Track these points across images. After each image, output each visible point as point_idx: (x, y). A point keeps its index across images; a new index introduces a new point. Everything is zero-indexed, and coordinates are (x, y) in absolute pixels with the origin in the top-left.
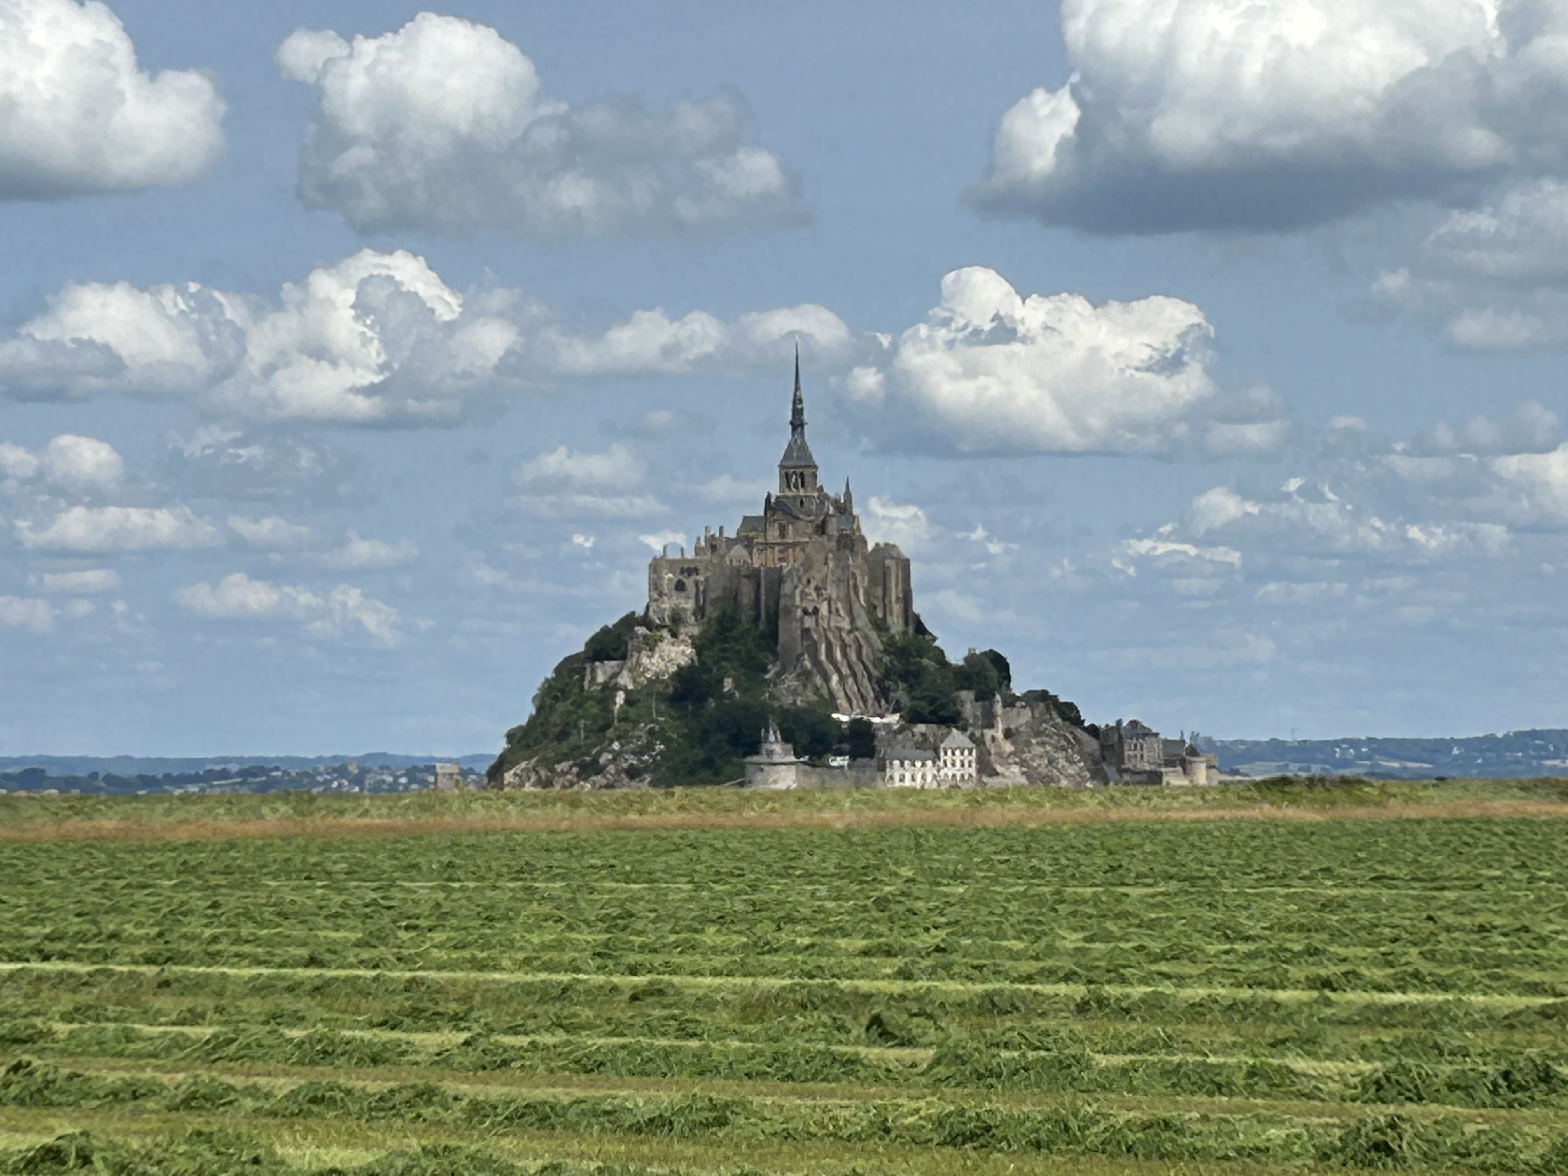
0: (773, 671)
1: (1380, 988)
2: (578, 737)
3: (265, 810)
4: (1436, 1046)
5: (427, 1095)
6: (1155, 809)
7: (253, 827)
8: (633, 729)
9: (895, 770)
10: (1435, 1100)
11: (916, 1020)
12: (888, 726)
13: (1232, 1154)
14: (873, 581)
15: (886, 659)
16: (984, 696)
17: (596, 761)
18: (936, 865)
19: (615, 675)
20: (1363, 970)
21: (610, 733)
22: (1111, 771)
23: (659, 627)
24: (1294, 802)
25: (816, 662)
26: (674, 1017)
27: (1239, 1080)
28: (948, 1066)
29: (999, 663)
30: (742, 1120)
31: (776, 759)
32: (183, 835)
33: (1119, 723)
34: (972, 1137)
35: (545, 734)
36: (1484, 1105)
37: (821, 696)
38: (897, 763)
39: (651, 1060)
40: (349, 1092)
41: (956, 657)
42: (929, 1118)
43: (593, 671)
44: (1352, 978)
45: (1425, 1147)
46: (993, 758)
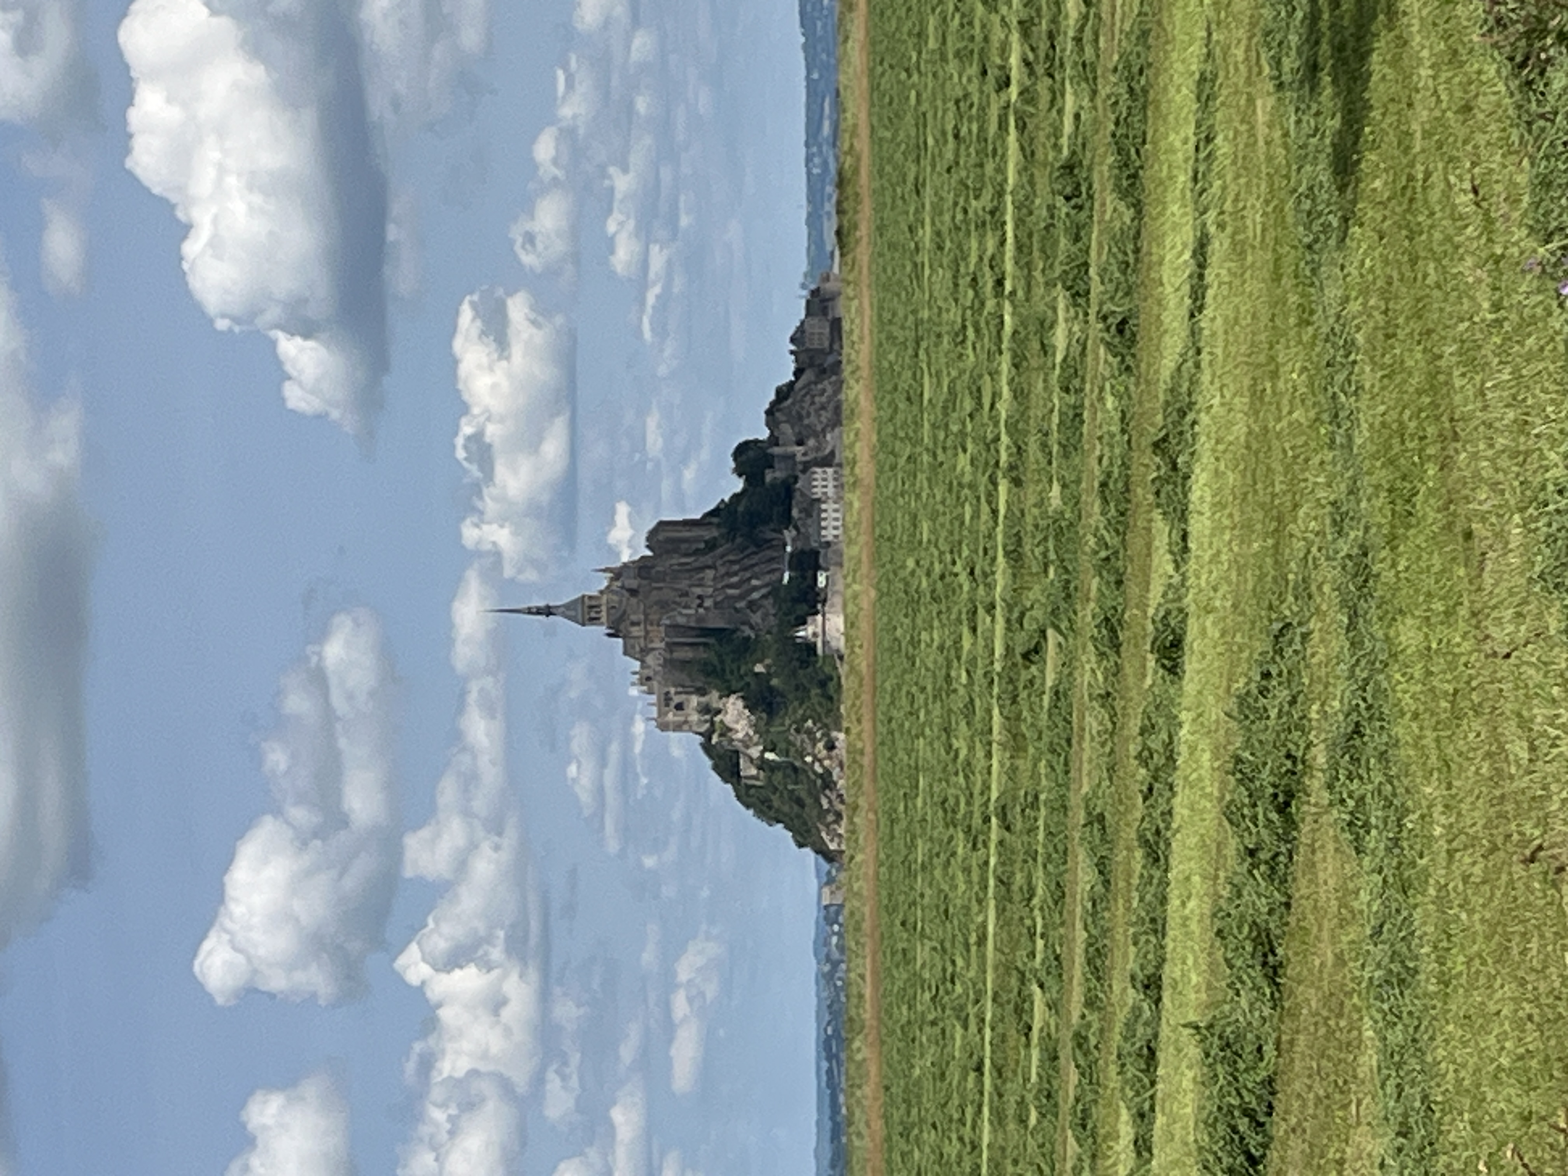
0: (748, 632)
1: (1003, 242)
2: (801, 790)
3: (859, 1057)
4: (1047, 228)
5: (1080, 1040)
6: (861, 338)
7: (873, 1069)
8: (794, 745)
9: (829, 534)
10: (1087, 252)
11: (1026, 625)
12: (794, 540)
13: (1126, 437)
14: (676, 551)
15: (739, 540)
16: (769, 462)
17: (821, 776)
18: (905, 538)
19: (751, 760)
20: (989, 253)
21: (798, 764)
22: (830, 359)
23: (712, 723)
24: (856, 227)
25: (741, 597)
26: (1023, 811)
27: (1071, 399)
28: (1059, 620)
29: (743, 452)
30: (1100, 802)
31: (819, 630)
32: (878, 1125)
33: (792, 352)
34: (1113, 631)
35: (799, 816)
36: (1091, 217)
37: (769, 593)
38: (823, 532)
39: (1055, 846)
40: (1077, 1100)
41: (738, 485)
42: (1099, 663)
43: (746, 778)
44: (995, 263)
45: (1120, 294)
46: (820, 454)
